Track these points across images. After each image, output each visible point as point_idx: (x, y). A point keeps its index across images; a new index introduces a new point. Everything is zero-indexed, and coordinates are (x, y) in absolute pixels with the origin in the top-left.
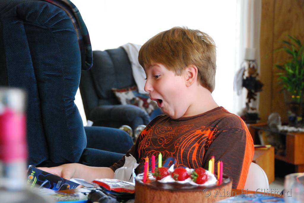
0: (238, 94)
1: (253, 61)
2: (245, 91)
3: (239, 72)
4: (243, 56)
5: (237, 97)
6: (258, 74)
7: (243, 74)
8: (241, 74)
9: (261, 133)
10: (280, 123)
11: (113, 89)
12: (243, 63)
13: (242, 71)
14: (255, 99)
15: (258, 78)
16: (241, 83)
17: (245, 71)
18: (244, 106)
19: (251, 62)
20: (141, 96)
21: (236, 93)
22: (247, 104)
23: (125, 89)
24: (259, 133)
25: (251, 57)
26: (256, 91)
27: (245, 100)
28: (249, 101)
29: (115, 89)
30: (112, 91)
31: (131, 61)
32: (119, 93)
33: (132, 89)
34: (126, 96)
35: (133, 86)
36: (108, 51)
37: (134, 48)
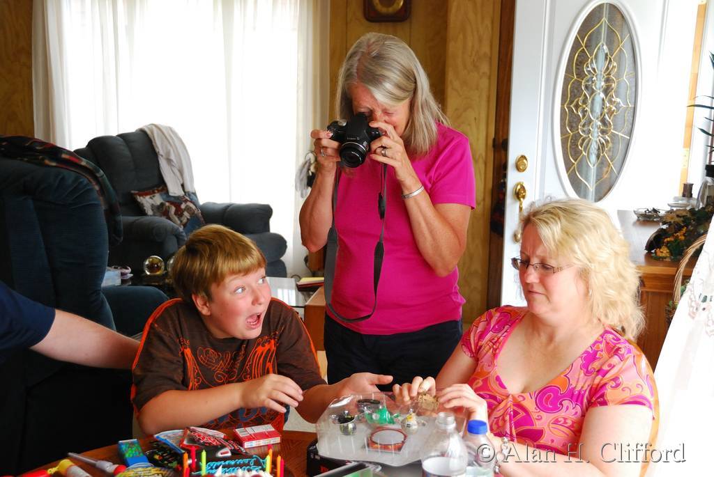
0: (302, 196)
3: (304, 165)
7: (309, 169)
8: (305, 170)
11: (133, 192)
12: (307, 154)
13: (307, 164)
16: (305, 181)
17: (310, 164)
20: (172, 199)
21: (299, 193)
23: (149, 191)
29: (136, 192)
30: (132, 194)
31: (157, 150)
32: (141, 198)
33: (158, 191)
34: (151, 201)
35: (161, 185)
36: (123, 137)
37: (159, 132)
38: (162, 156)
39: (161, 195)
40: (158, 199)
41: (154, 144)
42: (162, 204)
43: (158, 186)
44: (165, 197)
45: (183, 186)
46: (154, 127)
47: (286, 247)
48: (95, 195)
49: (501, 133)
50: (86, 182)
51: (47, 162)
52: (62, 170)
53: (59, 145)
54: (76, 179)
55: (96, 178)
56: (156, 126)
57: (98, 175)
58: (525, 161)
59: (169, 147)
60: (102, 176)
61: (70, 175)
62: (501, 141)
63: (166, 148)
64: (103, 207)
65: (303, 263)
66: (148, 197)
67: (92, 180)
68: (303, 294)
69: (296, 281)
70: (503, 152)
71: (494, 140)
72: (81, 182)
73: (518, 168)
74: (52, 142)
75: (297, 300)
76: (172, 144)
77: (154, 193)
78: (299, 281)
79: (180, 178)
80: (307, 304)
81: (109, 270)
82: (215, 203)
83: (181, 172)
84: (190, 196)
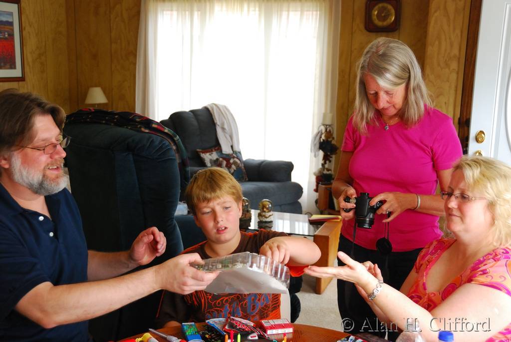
0: (315, 156)
1: (330, 126)
2: (321, 153)
3: (317, 135)
4: (321, 121)
5: (314, 159)
6: (333, 138)
7: (321, 137)
8: (318, 137)
11: (198, 150)
12: (320, 126)
13: (320, 134)
14: (330, 161)
15: (334, 142)
16: (318, 146)
17: (322, 134)
18: (320, 166)
19: (328, 127)
20: (224, 156)
21: (313, 154)
22: (323, 165)
23: (208, 150)
25: (328, 122)
26: (332, 154)
27: (321, 161)
28: (325, 163)
29: (200, 150)
30: (197, 152)
31: (215, 122)
32: (204, 154)
33: (215, 150)
34: (210, 157)
35: (217, 146)
36: (193, 112)
37: (218, 110)
38: (218, 125)
39: (217, 153)
40: (214, 156)
41: (213, 117)
42: (217, 159)
43: (215, 146)
44: (219, 154)
45: (232, 147)
46: (214, 106)
47: (302, 192)
48: (173, 153)
49: (465, 114)
50: (167, 143)
51: (143, 129)
52: (152, 135)
53: (151, 118)
54: (161, 141)
55: (174, 141)
56: (216, 105)
57: (175, 139)
58: (483, 135)
59: (224, 120)
60: (178, 140)
61: (157, 138)
62: (465, 119)
63: (222, 120)
64: (178, 161)
65: (314, 204)
66: (208, 154)
67: (171, 143)
68: (313, 226)
69: (308, 217)
70: (466, 128)
71: (459, 119)
72: (164, 144)
73: (477, 140)
74: (146, 116)
75: (309, 231)
76: (226, 118)
77: (212, 151)
78: (310, 217)
79: (231, 141)
80: (316, 234)
81: (180, 204)
82: (253, 160)
83: (231, 137)
84: (237, 154)
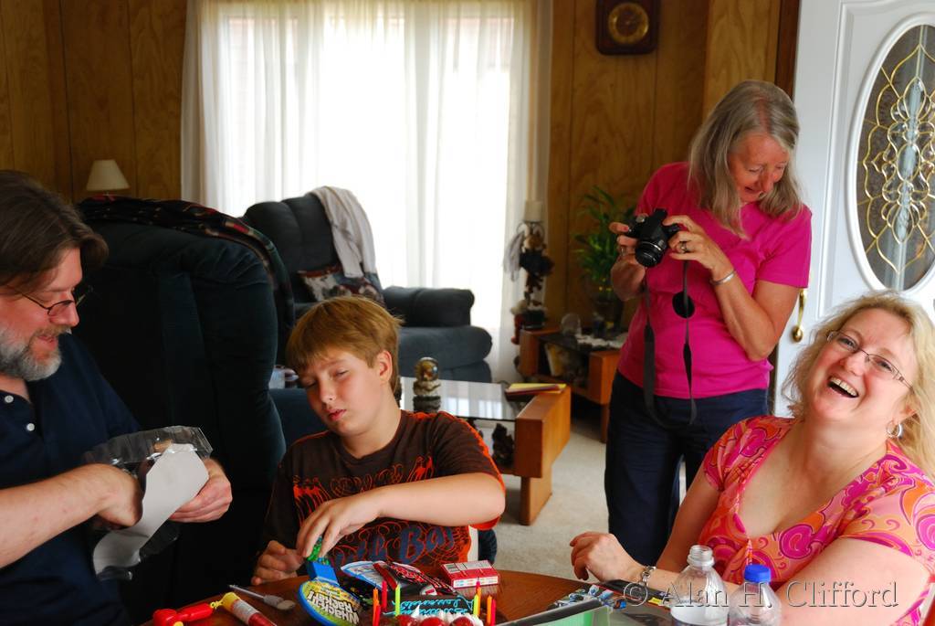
0: (513, 279)
1: (537, 223)
2: (523, 273)
3: (515, 240)
4: (522, 216)
5: (511, 284)
6: (544, 246)
7: (522, 245)
8: (517, 245)
9: (549, 348)
10: (579, 330)
11: (300, 272)
12: (520, 225)
13: (520, 238)
14: (540, 288)
15: (545, 253)
16: (517, 260)
17: (523, 239)
18: (522, 297)
19: (534, 225)
20: (348, 282)
21: (509, 275)
22: (527, 295)
23: (319, 271)
24: (546, 346)
25: (535, 217)
26: (542, 275)
27: (523, 288)
28: (531, 291)
29: (304, 272)
30: (299, 275)
31: (330, 220)
32: (310, 280)
33: (332, 272)
34: (322, 284)
35: (335, 264)
36: (288, 202)
37: (333, 196)
38: (336, 227)
39: (334, 276)
40: (331, 282)
41: (327, 211)
42: (335, 288)
43: (330, 265)
44: (339, 278)
45: (362, 265)
46: (327, 191)
47: (491, 344)
48: (264, 272)
50: (253, 256)
51: (208, 231)
52: (226, 241)
54: (242, 252)
55: (265, 252)
56: (329, 188)
57: (267, 248)
59: (345, 215)
60: (272, 250)
61: (234, 248)
63: (342, 216)
64: (273, 287)
65: (513, 365)
66: (318, 279)
67: (260, 254)
72: (248, 257)
76: (349, 210)
77: (326, 273)
79: (359, 255)
80: (518, 416)
82: (401, 288)
83: (360, 246)
84: (370, 278)
